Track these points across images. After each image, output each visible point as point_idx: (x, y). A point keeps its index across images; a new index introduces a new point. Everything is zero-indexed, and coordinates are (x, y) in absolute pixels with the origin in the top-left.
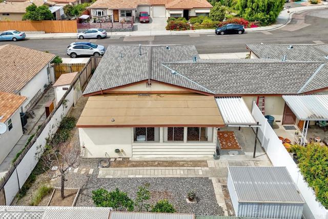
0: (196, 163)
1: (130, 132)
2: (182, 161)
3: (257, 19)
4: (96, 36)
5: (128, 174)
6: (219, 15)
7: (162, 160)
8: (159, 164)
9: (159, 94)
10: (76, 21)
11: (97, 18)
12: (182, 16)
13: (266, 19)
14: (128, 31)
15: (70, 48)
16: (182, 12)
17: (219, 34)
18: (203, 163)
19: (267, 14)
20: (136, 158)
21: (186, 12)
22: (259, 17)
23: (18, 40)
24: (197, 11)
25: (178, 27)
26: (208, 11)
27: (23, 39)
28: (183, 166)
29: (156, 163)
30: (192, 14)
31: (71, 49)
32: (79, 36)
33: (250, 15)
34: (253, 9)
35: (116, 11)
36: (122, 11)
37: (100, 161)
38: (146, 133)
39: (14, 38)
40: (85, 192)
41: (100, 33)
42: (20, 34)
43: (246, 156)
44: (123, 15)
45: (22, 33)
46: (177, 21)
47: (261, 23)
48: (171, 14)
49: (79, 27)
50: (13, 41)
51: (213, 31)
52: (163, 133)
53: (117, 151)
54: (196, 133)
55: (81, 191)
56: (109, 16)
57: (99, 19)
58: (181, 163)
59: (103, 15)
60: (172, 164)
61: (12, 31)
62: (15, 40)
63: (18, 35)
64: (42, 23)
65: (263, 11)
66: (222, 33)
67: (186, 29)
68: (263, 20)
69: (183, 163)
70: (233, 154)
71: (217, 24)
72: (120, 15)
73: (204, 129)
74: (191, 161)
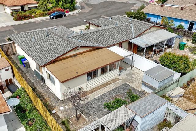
0: (115, 80)
1: (85, 77)
5: (94, 97)
6: (45, 7)
7: (100, 85)
8: (101, 87)
12: (20, 10)
13: (72, 7)
17: (53, 18)
18: (117, 79)
19: (72, 4)
20: (88, 89)
21: (22, 7)
22: (68, 6)
24: (29, 6)
25: (23, 18)
26: (36, 6)
28: (111, 84)
29: (99, 87)
30: (26, 8)
33: (62, 6)
34: (63, 2)
43: (128, 70)
47: (70, 10)
48: (12, 10)
51: (48, 17)
53: (80, 89)
58: (109, 83)
60: (106, 85)
65: (69, 3)
66: (54, 18)
67: (29, 19)
68: (71, 8)
70: (123, 71)
71: (47, 13)
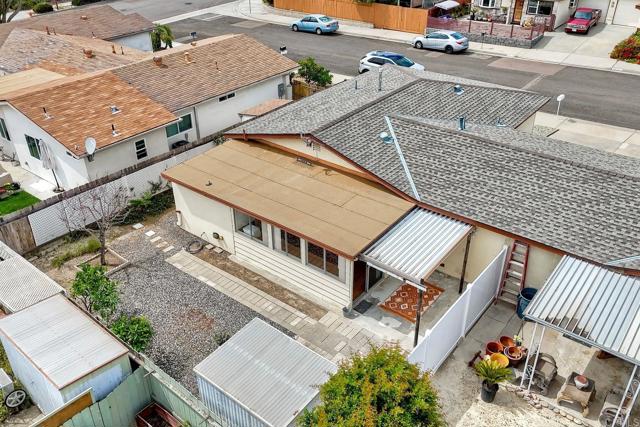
0: (311, 307)
2: (293, 293)
4: (443, 47)
8: (258, 281)
9: (329, 167)
10: (426, 11)
11: (480, 11)
14: (520, 46)
15: (363, 60)
18: (320, 312)
23: (324, 33)
27: (332, 33)
28: (286, 300)
29: (256, 279)
31: (365, 63)
32: (415, 41)
35: (519, 3)
37: (194, 242)
39: (318, 28)
40: (130, 270)
42: (328, 23)
44: (531, 11)
45: (334, 21)
49: (430, 24)
50: (315, 33)
52: (272, 234)
53: (217, 236)
55: (130, 265)
56: (505, 9)
57: (483, 13)
59: (493, 5)
60: (276, 290)
61: (317, 17)
62: (319, 32)
63: (323, 25)
64: (372, 9)
69: (291, 296)
70: (387, 324)
72: (525, 9)
74: (306, 300)
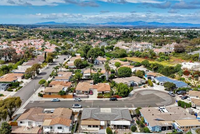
0: (96, 130)
1: (88, 126)
3: (122, 96)
9: (92, 120)
11: (78, 93)
16: (101, 92)
17: (111, 100)
18: (98, 130)
20: (88, 130)
21: (103, 92)
24: (106, 92)
26: (109, 92)
27: (59, 101)
31: (74, 106)
35: (83, 92)
36: (85, 91)
37: (83, 130)
38: (90, 126)
39: (57, 101)
41: (79, 100)
44: (85, 93)
46: (100, 96)
48: (99, 93)
52: (92, 126)
53: (86, 129)
54: (97, 126)
56: (81, 93)
73: (98, 126)
